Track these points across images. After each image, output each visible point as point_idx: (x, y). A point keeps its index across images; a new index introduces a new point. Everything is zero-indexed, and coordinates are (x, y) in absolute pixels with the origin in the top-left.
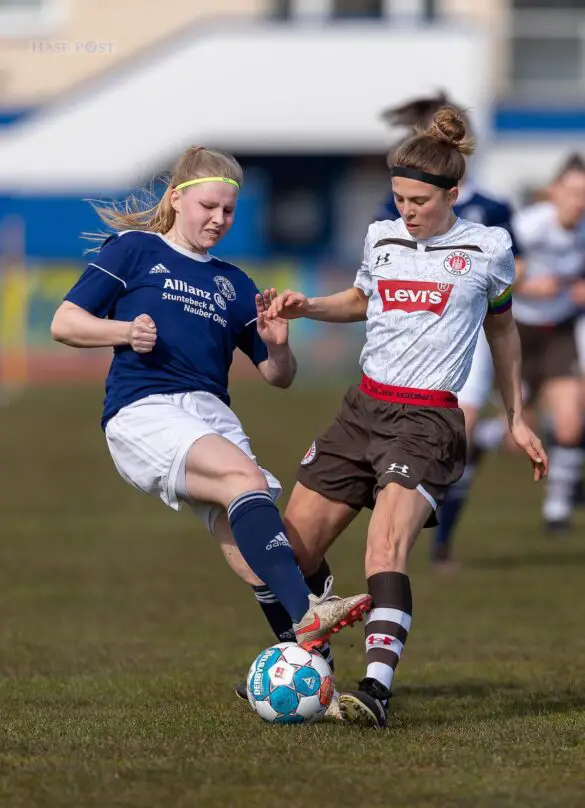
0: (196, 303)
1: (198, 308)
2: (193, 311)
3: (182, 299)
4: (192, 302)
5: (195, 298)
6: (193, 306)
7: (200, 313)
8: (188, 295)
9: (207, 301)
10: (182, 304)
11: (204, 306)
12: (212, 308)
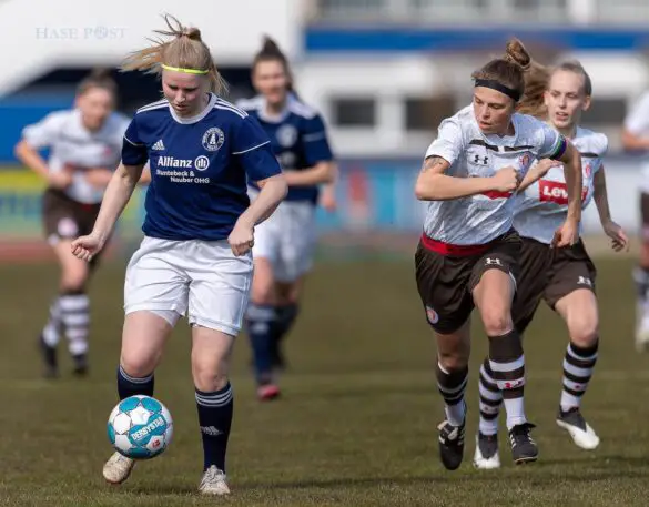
0: (179, 174)
1: (181, 177)
2: (178, 180)
3: (168, 173)
4: (175, 173)
5: (178, 169)
6: (177, 177)
7: (184, 180)
8: (172, 169)
9: (188, 170)
10: (168, 177)
11: (186, 174)
12: (192, 174)
